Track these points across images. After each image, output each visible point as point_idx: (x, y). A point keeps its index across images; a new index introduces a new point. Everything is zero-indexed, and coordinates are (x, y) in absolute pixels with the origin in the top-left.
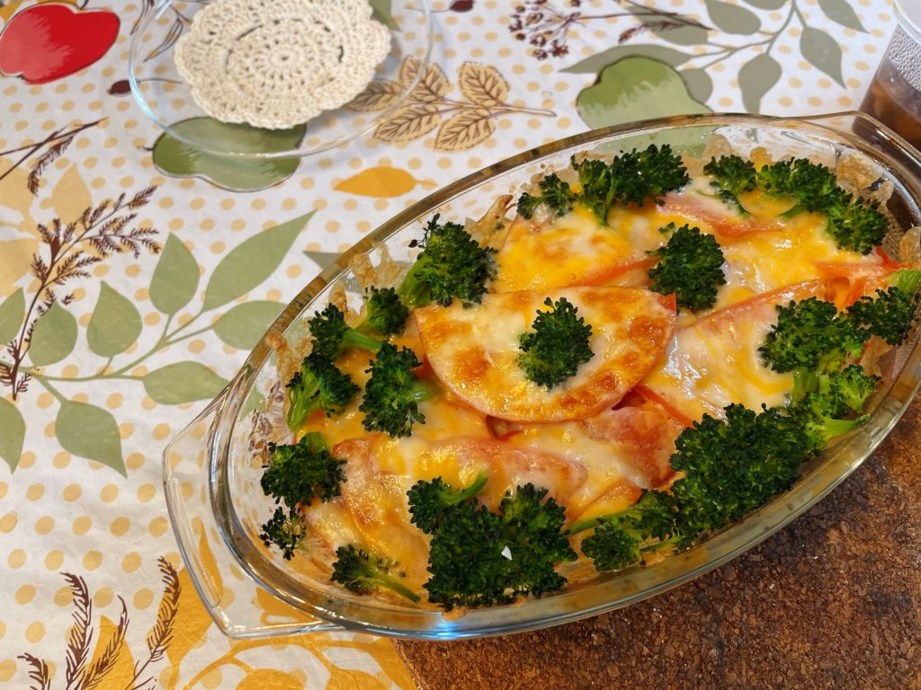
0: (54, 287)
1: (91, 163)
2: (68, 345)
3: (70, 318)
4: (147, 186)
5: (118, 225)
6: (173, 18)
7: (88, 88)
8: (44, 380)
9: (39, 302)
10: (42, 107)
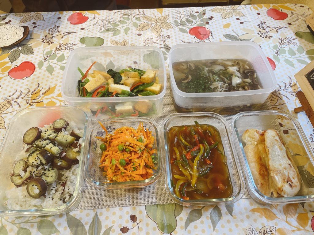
0: (57, 51)
1: (72, 37)
2: (54, 59)
3: (56, 55)
4: (77, 43)
5: (70, 47)
6: (96, 21)
7: (78, 27)
8: (49, 61)
9: (54, 53)
10: (70, 27)
